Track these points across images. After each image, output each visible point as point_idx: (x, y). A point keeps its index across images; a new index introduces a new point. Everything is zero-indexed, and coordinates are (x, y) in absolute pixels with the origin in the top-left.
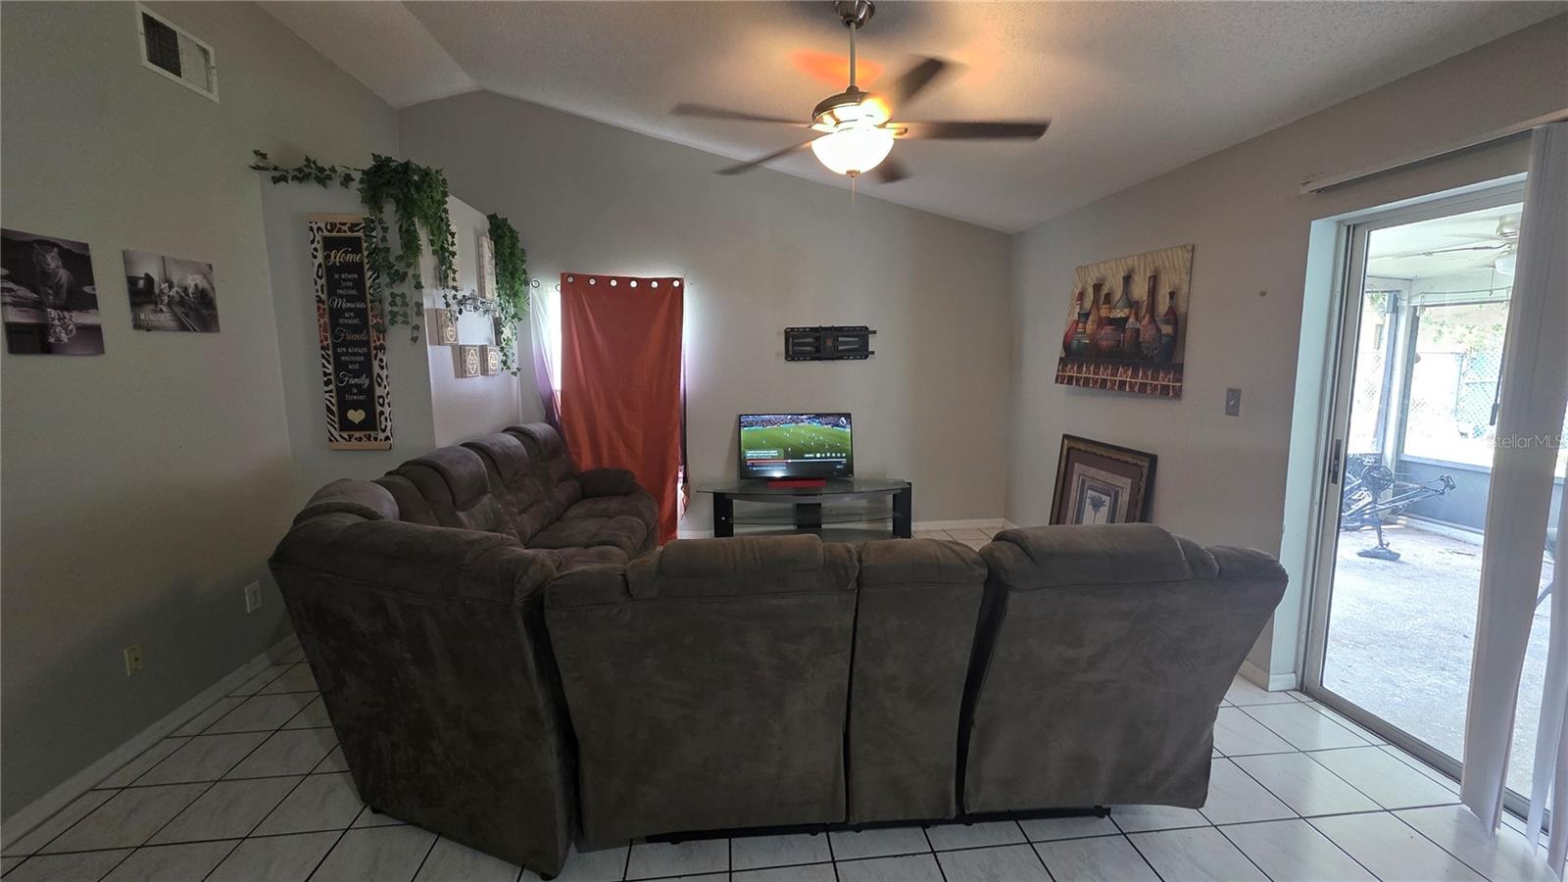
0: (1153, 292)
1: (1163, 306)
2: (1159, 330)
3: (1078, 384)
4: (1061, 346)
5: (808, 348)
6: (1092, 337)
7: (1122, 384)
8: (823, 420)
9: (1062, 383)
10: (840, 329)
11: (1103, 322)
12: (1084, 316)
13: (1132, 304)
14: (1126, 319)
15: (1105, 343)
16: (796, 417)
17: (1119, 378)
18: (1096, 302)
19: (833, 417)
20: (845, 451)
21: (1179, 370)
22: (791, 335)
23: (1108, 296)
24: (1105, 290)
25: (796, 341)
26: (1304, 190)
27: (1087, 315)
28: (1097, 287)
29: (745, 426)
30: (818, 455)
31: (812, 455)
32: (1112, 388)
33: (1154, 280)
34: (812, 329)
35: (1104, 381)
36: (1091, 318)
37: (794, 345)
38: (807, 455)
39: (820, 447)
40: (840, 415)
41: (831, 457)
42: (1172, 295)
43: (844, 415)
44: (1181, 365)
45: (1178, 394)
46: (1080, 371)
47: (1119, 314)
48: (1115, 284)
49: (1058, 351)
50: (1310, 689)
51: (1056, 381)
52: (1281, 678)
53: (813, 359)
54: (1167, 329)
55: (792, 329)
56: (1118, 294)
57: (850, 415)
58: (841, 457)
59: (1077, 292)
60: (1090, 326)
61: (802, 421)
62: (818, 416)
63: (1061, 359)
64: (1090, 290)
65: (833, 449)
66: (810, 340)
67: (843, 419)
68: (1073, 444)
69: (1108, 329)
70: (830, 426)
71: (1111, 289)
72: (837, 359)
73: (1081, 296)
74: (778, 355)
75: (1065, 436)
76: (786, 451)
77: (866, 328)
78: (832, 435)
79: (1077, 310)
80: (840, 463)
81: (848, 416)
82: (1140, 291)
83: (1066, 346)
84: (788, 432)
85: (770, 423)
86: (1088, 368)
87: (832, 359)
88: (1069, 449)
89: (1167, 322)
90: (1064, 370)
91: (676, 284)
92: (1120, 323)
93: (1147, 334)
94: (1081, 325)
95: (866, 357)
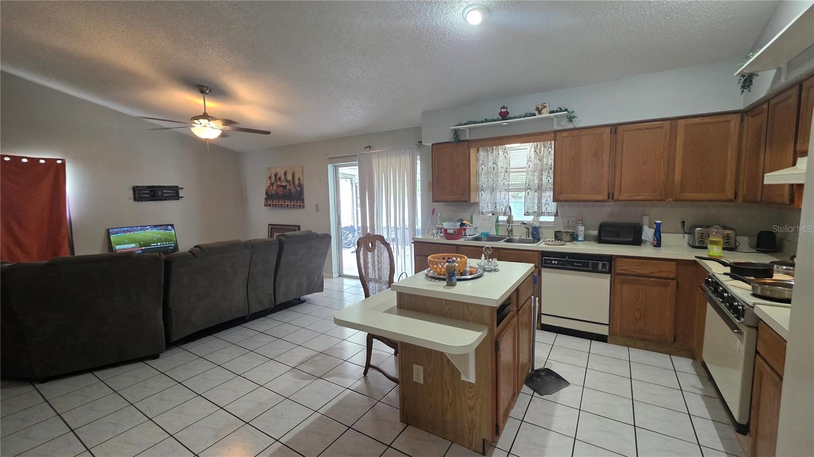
0: (293, 178)
1: (297, 182)
2: (296, 189)
3: (273, 206)
4: (265, 194)
5: (147, 195)
6: (276, 191)
7: (287, 205)
8: (160, 228)
9: (267, 206)
10: (164, 187)
11: (279, 186)
12: (272, 184)
13: (287, 181)
14: (287, 186)
15: (280, 193)
16: (143, 228)
17: (286, 204)
18: (276, 180)
19: (165, 226)
20: (172, 241)
21: (303, 200)
22: (136, 189)
23: (280, 179)
24: (278, 176)
25: (140, 192)
26: (326, 157)
27: (273, 184)
28: (276, 175)
29: (113, 234)
30: (159, 244)
31: (156, 244)
32: (284, 207)
33: (293, 175)
34: (148, 187)
35: (282, 205)
36: (275, 185)
37: (139, 194)
38: (152, 245)
39: (160, 240)
40: (168, 225)
41: (166, 244)
42: (299, 179)
43: (170, 225)
44: (304, 199)
45: (304, 207)
46: (273, 202)
47: (284, 184)
48: (281, 174)
49: (264, 196)
50: (341, 275)
51: (265, 206)
52: (335, 275)
53: (149, 200)
54: (298, 189)
55: (137, 187)
56: (283, 177)
57: (173, 225)
58: (172, 244)
59: (269, 176)
60: (275, 188)
61: (147, 229)
62: (155, 226)
63: (265, 198)
64: (273, 176)
65: (166, 240)
66: (148, 192)
67: (170, 227)
68: (272, 227)
69: (281, 188)
70: (163, 231)
71: (280, 176)
72: (163, 200)
73: (270, 177)
74: (129, 199)
75: (269, 225)
76: (140, 244)
77: (177, 187)
78: (164, 234)
79: (269, 182)
80: (171, 246)
81: (172, 225)
82: (289, 177)
83: (267, 194)
84: (140, 235)
85: (128, 231)
86: (276, 201)
87: (161, 200)
88: (271, 229)
89: (298, 187)
90: (267, 202)
91: (59, 162)
92: (285, 187)
93: (293, 190)
94: (271, 187)
95: (178, 199)
